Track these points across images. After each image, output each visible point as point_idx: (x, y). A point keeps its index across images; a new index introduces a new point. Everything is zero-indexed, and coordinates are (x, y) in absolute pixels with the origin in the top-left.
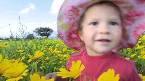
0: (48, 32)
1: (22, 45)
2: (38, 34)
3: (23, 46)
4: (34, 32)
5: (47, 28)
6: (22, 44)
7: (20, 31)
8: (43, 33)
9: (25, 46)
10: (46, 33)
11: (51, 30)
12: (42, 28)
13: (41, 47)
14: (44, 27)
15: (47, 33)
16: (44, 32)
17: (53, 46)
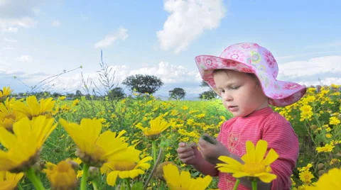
0: (151, 84)
1: (103, 108)
2: (132, 89)
3: (107, 110)
4: (124, 83)
5: (150, 77)
6: (105, 106)
7: (101, 80)
8: (143, 87)
9: (109, 111)
10: (147, 87)
11: (158, 81)
12: (140, 77)
13: (142, 115)
14: (144, 75)
15: (151, 87)
16: (144, 85)
17: (166, 114)
